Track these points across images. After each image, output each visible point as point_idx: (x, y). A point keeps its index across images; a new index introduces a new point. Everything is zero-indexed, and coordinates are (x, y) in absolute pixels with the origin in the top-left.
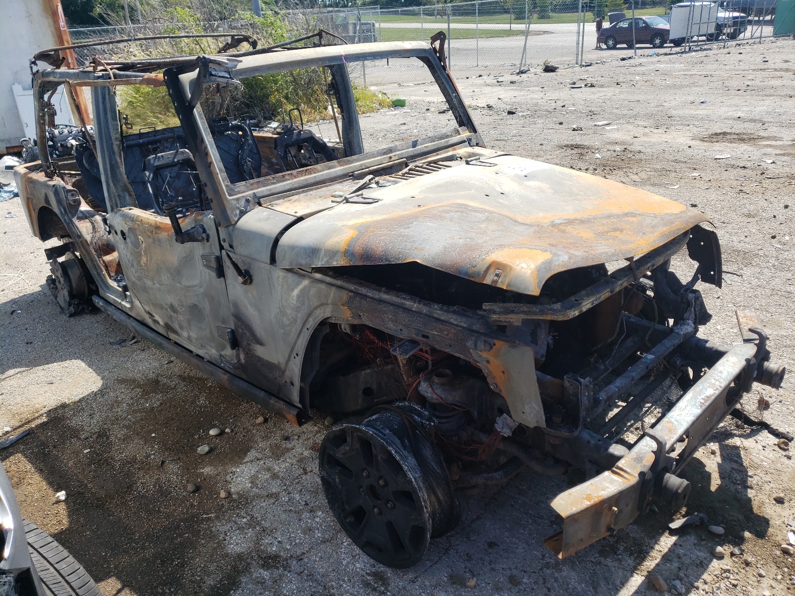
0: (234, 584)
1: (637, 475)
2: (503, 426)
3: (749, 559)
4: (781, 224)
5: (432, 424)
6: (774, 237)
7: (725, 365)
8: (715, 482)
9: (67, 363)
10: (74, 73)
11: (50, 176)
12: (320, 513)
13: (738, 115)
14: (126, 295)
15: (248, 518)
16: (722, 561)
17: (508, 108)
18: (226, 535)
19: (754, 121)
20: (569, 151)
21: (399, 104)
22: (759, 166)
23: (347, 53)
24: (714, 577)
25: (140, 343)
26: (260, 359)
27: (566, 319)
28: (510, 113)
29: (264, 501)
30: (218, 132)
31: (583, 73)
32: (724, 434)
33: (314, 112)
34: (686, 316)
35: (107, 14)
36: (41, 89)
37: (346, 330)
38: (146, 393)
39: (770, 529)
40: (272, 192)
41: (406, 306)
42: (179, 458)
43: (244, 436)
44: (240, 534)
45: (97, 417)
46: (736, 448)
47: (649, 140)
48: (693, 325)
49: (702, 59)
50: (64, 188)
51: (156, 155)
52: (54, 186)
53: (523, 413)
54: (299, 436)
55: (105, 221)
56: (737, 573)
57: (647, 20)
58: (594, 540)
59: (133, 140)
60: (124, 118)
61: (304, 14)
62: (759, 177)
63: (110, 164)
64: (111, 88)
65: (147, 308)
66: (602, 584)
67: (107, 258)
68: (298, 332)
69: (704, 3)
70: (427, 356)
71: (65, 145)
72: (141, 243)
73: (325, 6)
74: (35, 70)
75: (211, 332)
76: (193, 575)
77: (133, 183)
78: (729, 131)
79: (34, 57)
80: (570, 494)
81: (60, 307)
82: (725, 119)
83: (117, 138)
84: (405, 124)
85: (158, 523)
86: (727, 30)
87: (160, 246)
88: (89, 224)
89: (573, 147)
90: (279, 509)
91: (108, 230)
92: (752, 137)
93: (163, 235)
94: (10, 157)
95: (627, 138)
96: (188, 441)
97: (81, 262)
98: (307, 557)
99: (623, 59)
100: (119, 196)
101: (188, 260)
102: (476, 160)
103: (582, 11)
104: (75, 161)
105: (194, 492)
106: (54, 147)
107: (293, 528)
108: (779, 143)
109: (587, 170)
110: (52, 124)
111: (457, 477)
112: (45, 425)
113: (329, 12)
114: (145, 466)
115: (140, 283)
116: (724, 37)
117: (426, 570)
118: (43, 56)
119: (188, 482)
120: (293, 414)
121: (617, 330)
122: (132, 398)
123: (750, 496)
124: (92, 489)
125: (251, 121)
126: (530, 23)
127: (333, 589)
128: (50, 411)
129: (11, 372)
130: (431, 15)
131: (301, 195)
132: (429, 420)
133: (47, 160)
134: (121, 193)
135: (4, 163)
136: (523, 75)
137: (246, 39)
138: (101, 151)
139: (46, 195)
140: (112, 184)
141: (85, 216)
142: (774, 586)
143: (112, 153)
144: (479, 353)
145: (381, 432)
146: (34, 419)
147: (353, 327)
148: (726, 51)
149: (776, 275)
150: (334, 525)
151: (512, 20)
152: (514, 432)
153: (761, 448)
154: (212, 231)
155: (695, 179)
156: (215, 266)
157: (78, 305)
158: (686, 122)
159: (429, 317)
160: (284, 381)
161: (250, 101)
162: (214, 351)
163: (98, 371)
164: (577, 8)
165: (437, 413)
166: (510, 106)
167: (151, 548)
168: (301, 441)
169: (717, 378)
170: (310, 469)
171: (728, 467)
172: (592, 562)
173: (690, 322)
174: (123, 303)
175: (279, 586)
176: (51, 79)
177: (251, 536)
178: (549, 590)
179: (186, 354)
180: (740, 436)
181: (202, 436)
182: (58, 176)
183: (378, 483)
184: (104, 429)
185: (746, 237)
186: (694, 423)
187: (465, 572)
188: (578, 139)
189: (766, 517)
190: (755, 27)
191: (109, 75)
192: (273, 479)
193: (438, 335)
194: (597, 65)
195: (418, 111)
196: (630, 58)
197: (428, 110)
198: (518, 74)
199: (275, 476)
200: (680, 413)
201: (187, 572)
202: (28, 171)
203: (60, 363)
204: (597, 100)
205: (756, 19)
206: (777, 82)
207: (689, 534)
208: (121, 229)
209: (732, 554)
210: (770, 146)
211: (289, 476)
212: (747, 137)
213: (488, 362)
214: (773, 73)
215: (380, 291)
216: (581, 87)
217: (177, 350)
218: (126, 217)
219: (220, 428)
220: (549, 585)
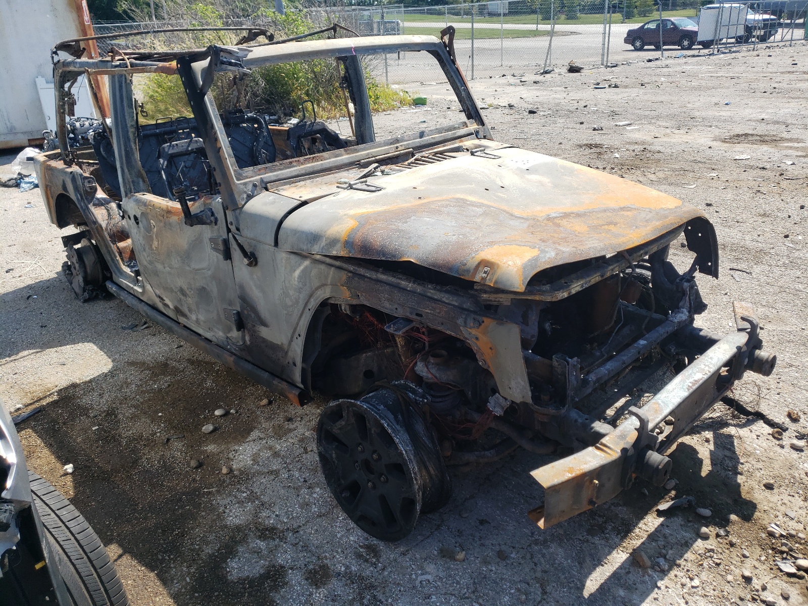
0: (231, 553)
1: (619, 451)
2: (496, 407)
3: (734, 540)
4: (795, 224)
5: (426, 401)
6: (786, 236)
7: (716, 351)
8: (706, 469)
9: (80, 346)
10: (93, 63)
11: (69, 164)
12: (319, 489)
13: (762, 117)
14: (138, 280)
15: (248, 492)
16: (707, 541)
17: (530, 107)
18: (226, 508)
19: (778, 123)
20: (588, 151)
21: (419, 102)
22: (778, 167)
23: (356, 46)
24: (698, 556)
25: (152, 329)
26: (264, 340)
27: (554, 300)
28: (531, 112)
29: (265, 477)
30: (233, 124)
31: (608, 74)
32: (720, 424)
33: (335, 110)
34: (681, 304)
35: (131, 10)
36: (62, 79)
37: (346, 311)
38: (154, 376)
39: (756, 513)
40: (278, 178)
41: (402, 286)
42: (184, 436)
43: (248, 417)
44: (239, 507)
45: (106, 396)
46: (730, 437)
47: (669, 140)
48: (687, 313)
49: (730, 62)
50: (81, 175)
51: (171, 143)
52: (71, 172)
53: (510, 388)
54: (301, 418)
55: (119, 207)
56: (721, 553)
57: (675, 22)
58: (577, 513)
59: (150, 130)
60: (140, 106)
61: (326, 11)
62: (778, 178)
63: (126, 150)
64: (127, 75)
65: (158, 292)
66: (588, 559)
67: (122, 245)
68: (300, 312)
69: (734, 5)
70: (423, 337)
71: (86, 137)
72: (153, 227)
73: (351, 4)
74: (56, 60)
75: (218, 314)
76: (192, 544)
77: (148, 172)
78: (751, 132)
79: (55, 48)
80: (553, 467)
81: (75, 293)
82: (748, 121)
83: (132, 126)
84: (424, 122)
85: (161, 496)
86: (757, 33)
87: (171, 229)
88: (105, 212)
89: (590, 146)
90: (278, 485)
91: (121, 214)
92: (774, 138)
93: (174, 219)
94: (31, 148)
95: (648, 138)
96: (194, 420)
97: (96, 248)
98: (302, 530)
99: (650, 61)
100: (133, 182)
101: (196, 244)
102: (481, 151)
103: (608, 13)
104: (93, 150)
105: (197, 468)
106: (75, 140)
107: (291, 503)
108: (800, 145)
109: (604, 168)
110: (72, 113)
111: (449, 454)
112: (57, 403)
113: (354, 10)
114: (150, 443)
115: (151, 267)
116: (753, 40)
117: (417, 544)
118: (64, 46)
119: (191, 458)
120: (295, 394)
121: (614, 318)
122: (141, 380)
123: (739, 481)
124: (98, 463)
125: (271, 117)
126: (555, 24)
127: (326, 560)
128: (61, 390)
129: (26, 353)
130: (457, 14)
131: (308, 181)
132: (423, 397)
133: (66, 149)
134: (135, 179)
135: (26, 154)
136: (547, 76)
137: (263, 33)
138: (117, 137)
139: (64, 181)
140: (126, 171)
141: (100, 203)
142: (757, 566)
143: (127, 139)
144: (469, 330)
145: (376, 408)
146: (45, 397)
147: (353, 307)
148: (755, 53)
149: (786, 273)
150: (331, 501)
151: (539, 21)
152: (506, 412)
153: (755, 437)
154: (220, 215)
155: (713, 179)
156: (222, 249)
157: (92, 291)
158: (707, 123)
159: (423, 296)
160: (287, 362)
161: (270, 98)
162: (221, 334)
163: (109, 354)
164: (603, 8)
165: (432, 392)
166: (532, 106)
167: (153, 518)
168: (303, 422)
169: (707, 364)
170: (311, 449)
171: (720, 454)
172: (580, 540)
173: (685, 310)
174: (136, 288)
175: (274, 556)
176: (72, 68)
177: (250, 509)
178: (536, 564)
179: (195, 338)
180: (735, 425)
181: (208, 416)
182: (76, 165)
183: (372, 456)
184: (113, 409)
185: (759, 236)
186: (679, 405)
187: (455, 547)
188: (597, 139)
189: (754, 501)
190: (786, 30)
191: (126, 64)
192: (274, 457)
193: (431, 313)
194: (622, 66)
195: (439, 109)
196: (657, 59)
197: (449, 108)
198: (542, 74)
199: (276, 454)
200: (668, 395)
201: (187, 541)
202: (47, 159)
203: (73, 346)
204: (619, 101)
205: (789, 21)
206: (804, 85)
207: (677, 516)
208: (134, 213)
209: (718, 536)
210: (791, 148)
211: (290, 455)
212: (769, 138)
213: (477, 339)
214: (801, 76)
215: (377, 271)
216: (605, 88)
217: (185, 333)
218: (138, 201)
219: (224, 409)
220: (536, 560)
